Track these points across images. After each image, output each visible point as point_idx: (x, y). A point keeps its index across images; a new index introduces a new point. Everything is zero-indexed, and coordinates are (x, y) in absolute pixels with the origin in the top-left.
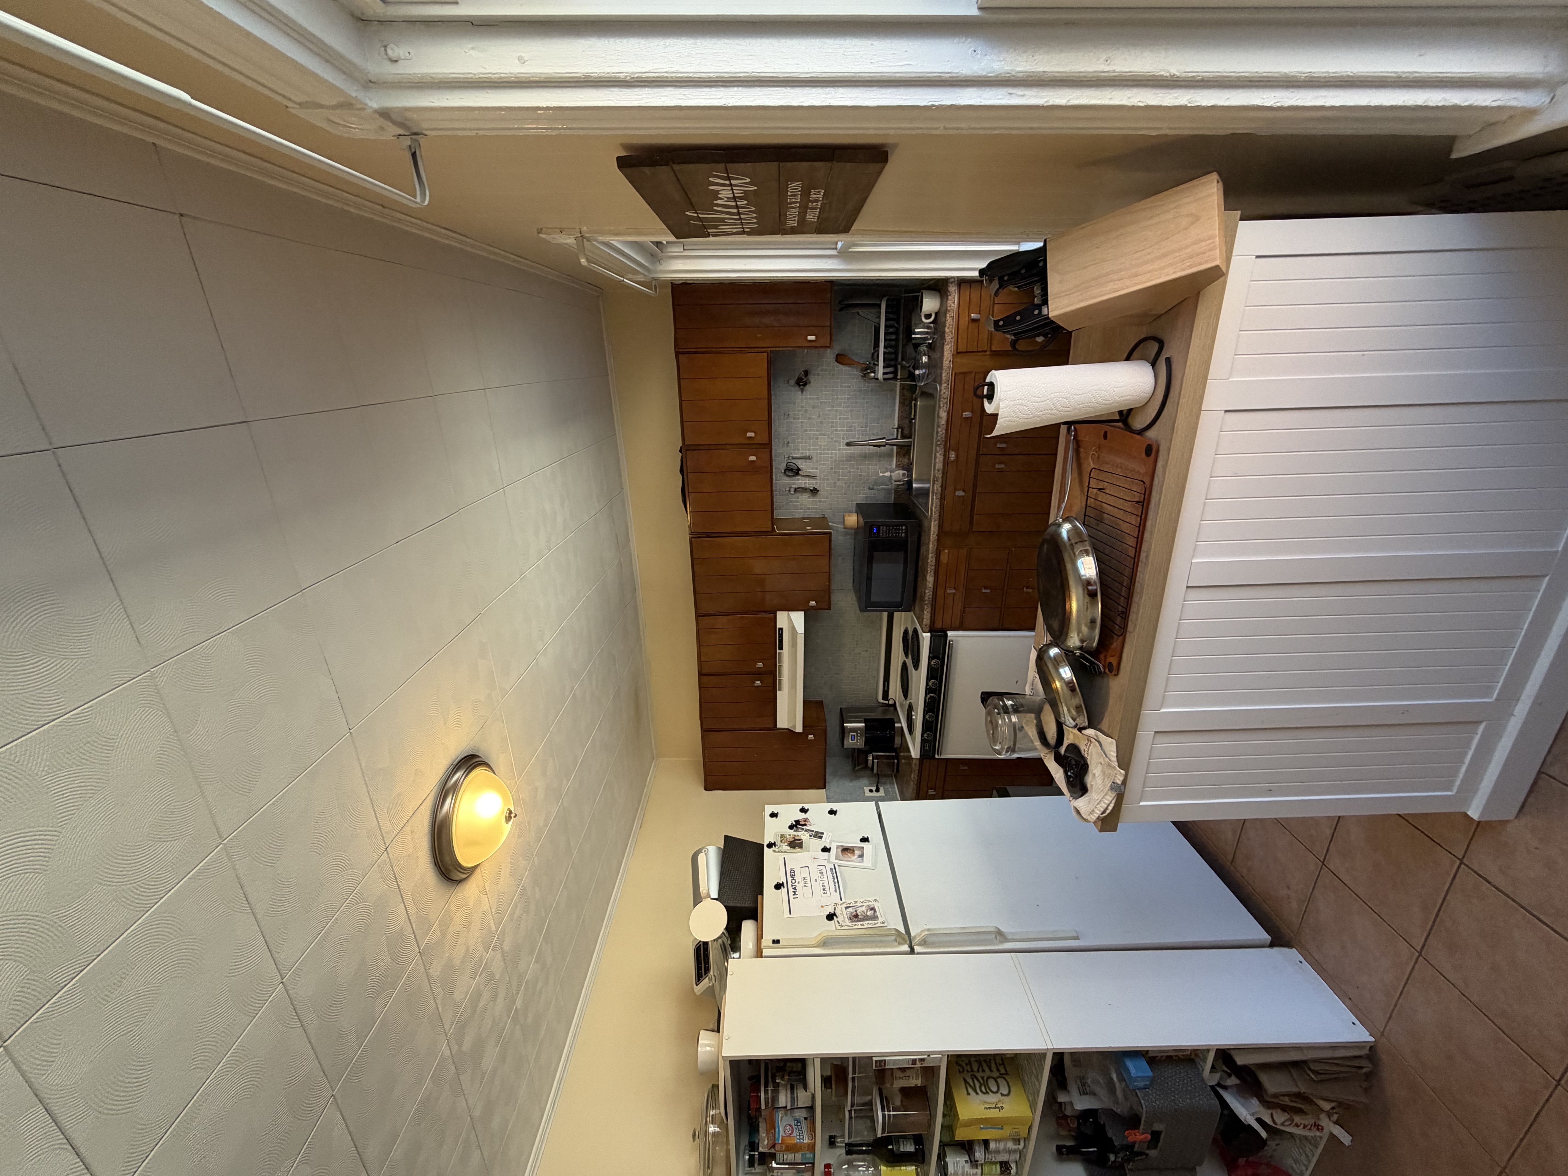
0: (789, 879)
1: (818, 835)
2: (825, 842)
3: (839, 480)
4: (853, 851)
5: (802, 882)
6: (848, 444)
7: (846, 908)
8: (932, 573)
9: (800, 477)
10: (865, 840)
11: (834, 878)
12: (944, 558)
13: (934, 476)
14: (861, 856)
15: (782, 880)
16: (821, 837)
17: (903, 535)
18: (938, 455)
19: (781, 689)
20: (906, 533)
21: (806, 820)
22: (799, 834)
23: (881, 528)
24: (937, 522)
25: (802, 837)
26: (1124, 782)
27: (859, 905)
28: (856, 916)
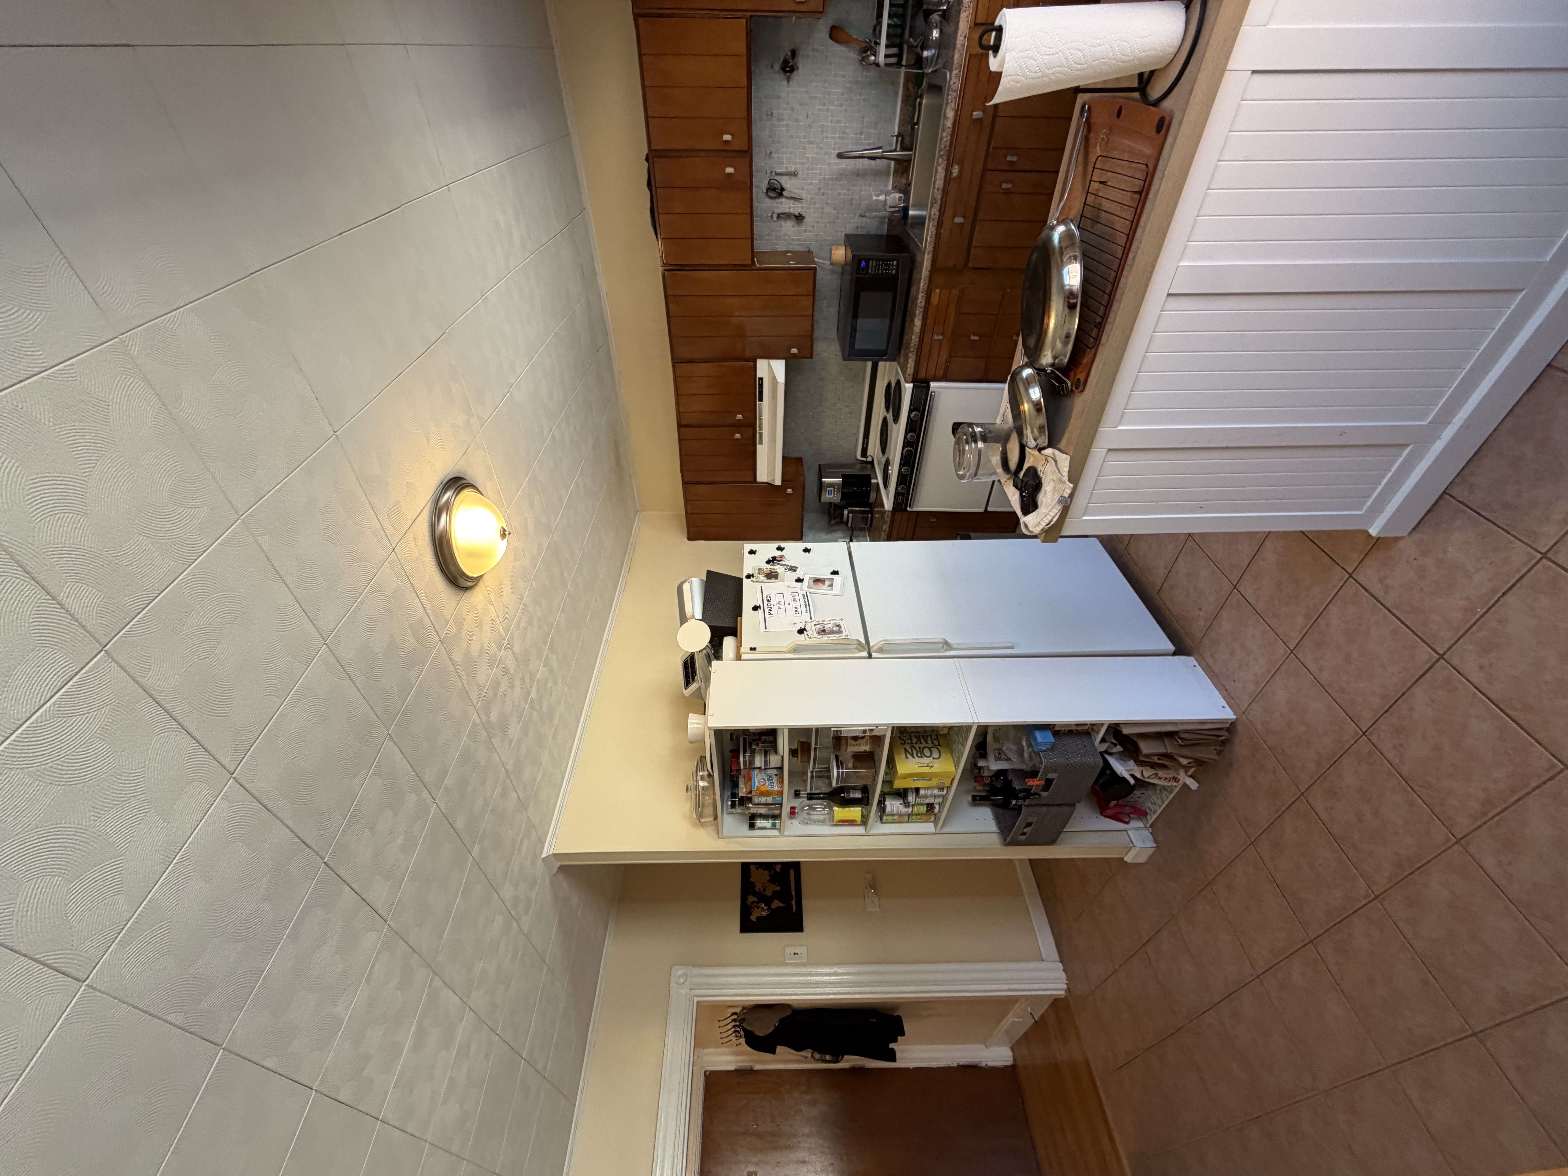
0: (766, 603)
1: (793, 569)
2: (799, 574)
3: (827, 204)
4: (824, 581)
5: (777, 606)
6: (840, 156)
7: (815, 625)
8: (920, 317)
9: (783, 200)
10: (835, 573)
11: (805, 602)
12: (935, 300)
13: (933, 197)
14: (831, 586)
15: (759, 603)
16: (795, 571)
17: (894, 272)
18: (939, 169)
19: (761, 443)
20: (897, 270)
21: (781, 557)
22: (776, 567)
23: (871, 263)
24: (931, 255)
25: (778, 570)
26: (1072, 495)
27: (826, 622)
28: (824, 631)
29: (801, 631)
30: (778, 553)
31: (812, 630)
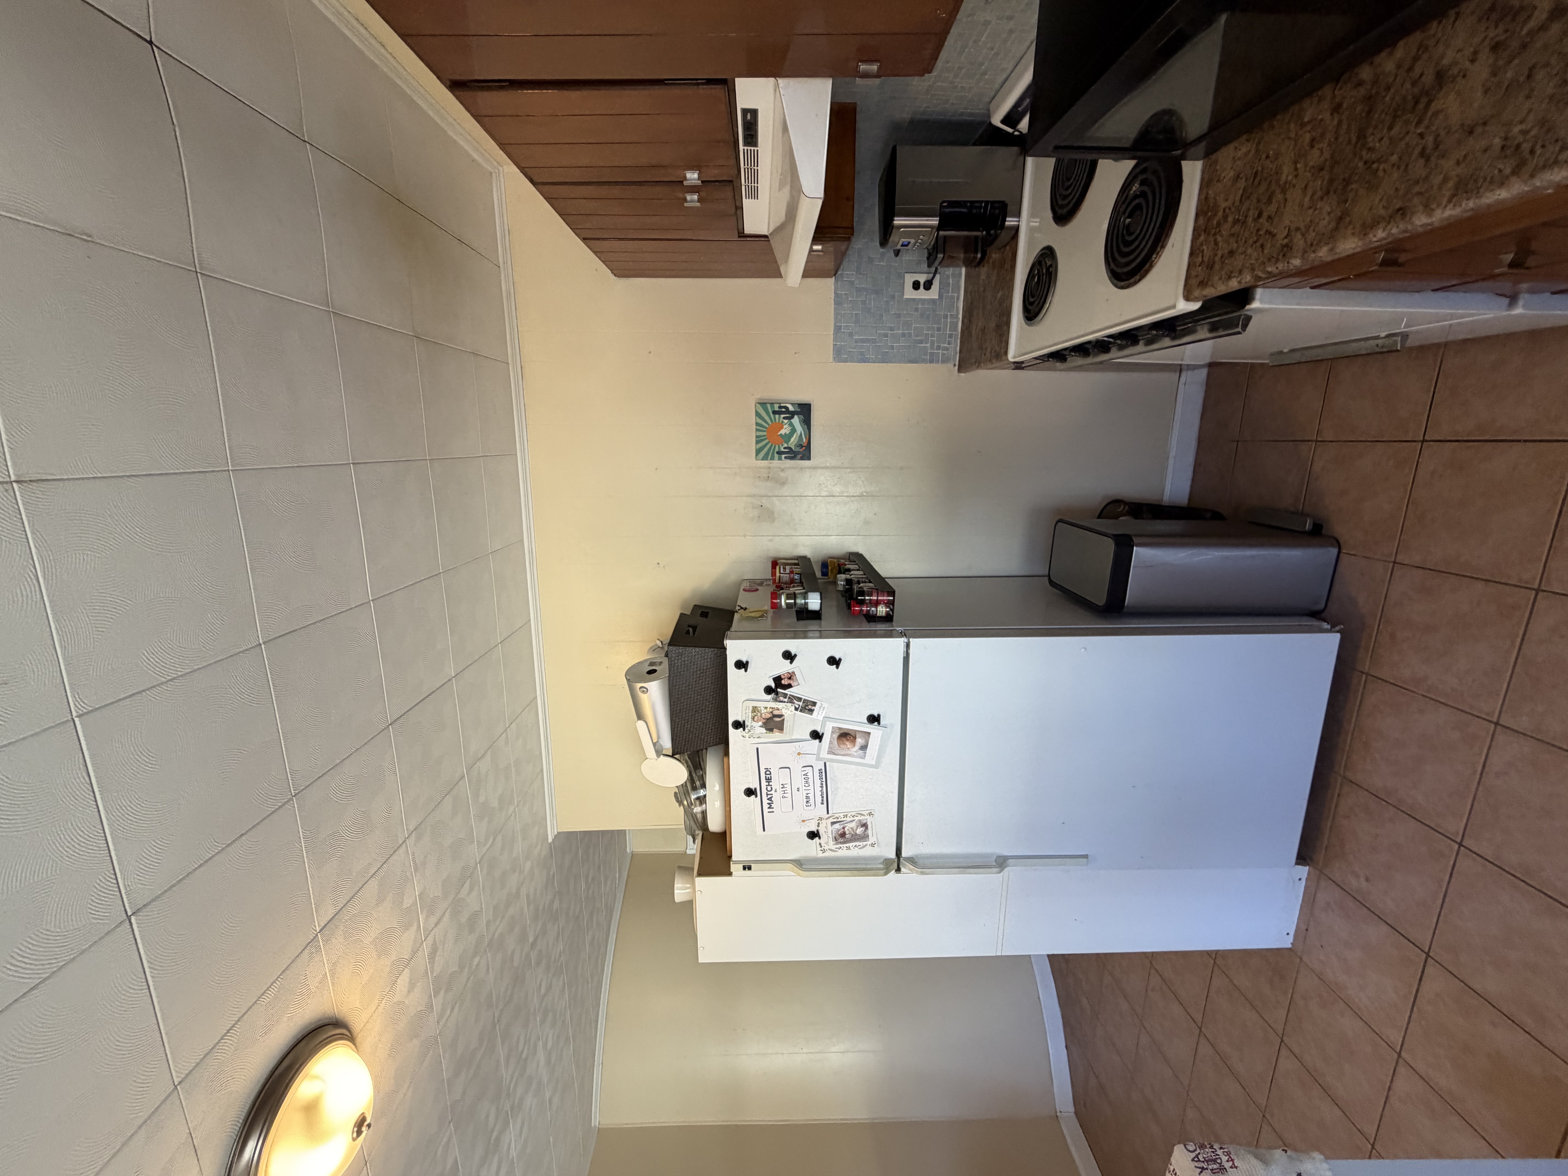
0: (764, 781)
1: (808, 707)
5: (780, 790)
7: (833, 823)
10: (874, 719)
11: (822, 787)
14: (864, 748)
15: (754, 785)
16: (811, 711)
27: (848, 819)
28: (843, 835)
29: (813, 835)
30: (783, 667)
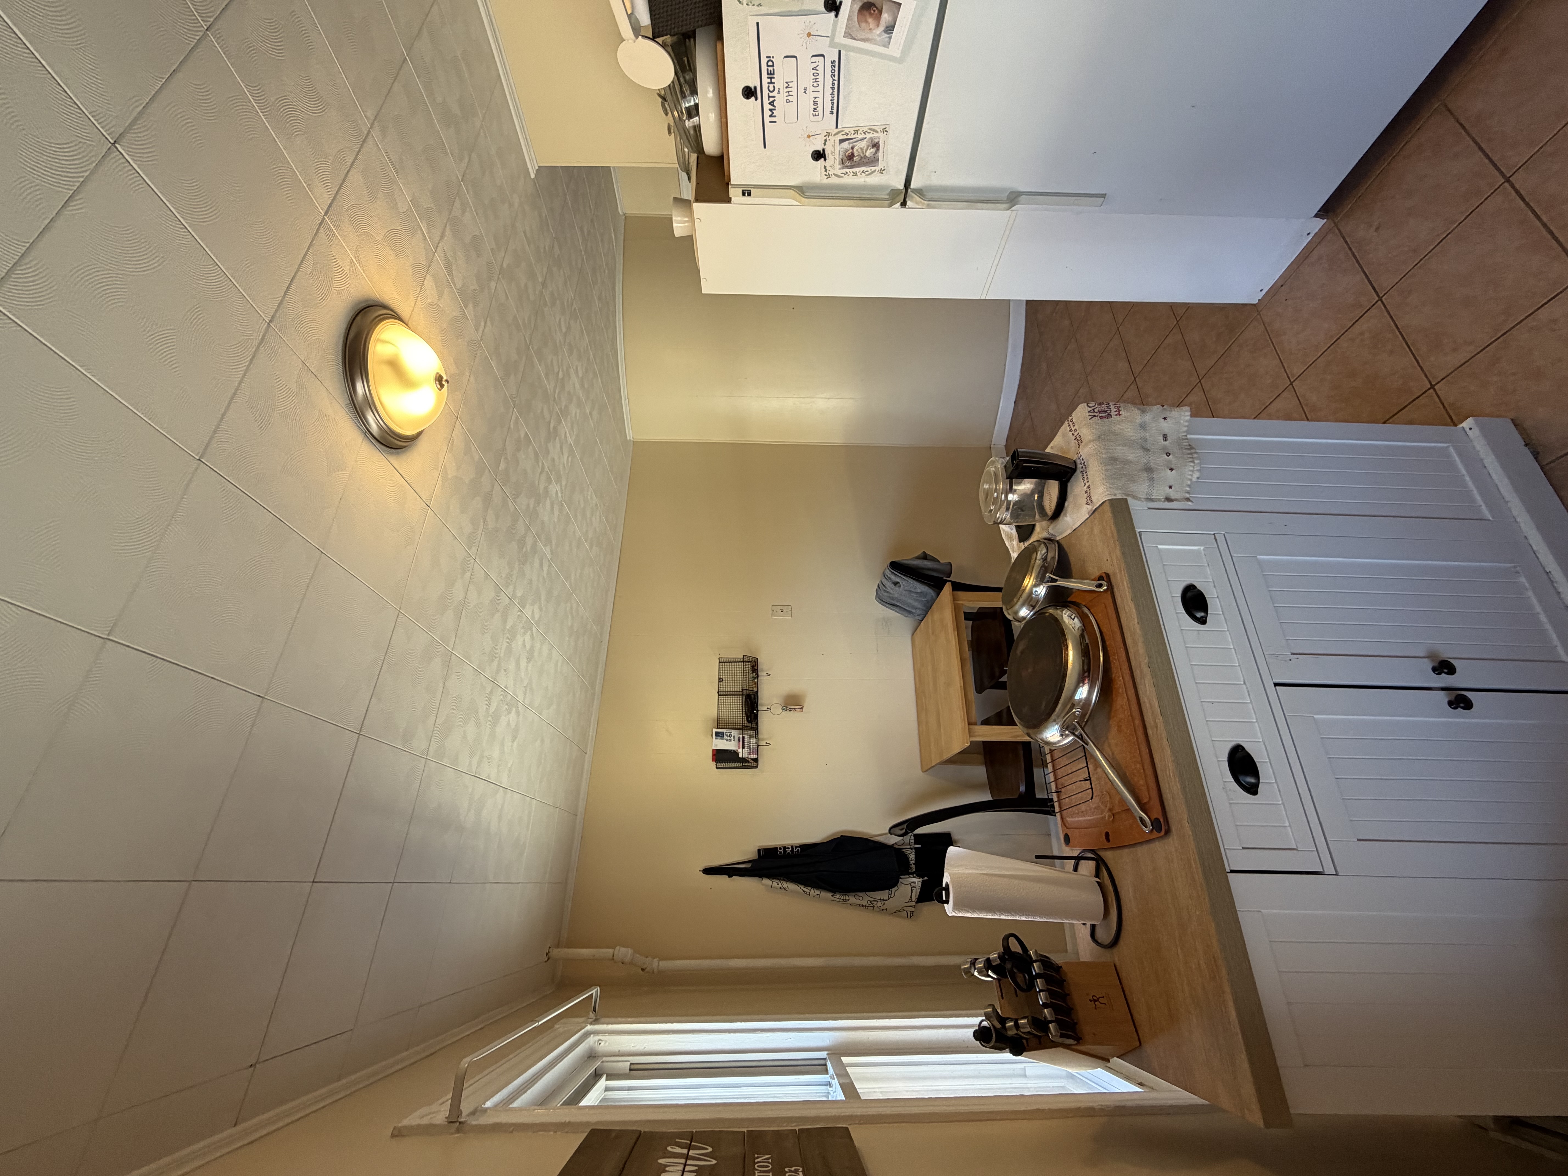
0: (766, 80)
7: (841, 141)
11: (833, 88)
14: (890, 29)
15: (753, 83)
27: (860, 136)
28: (851, 157)
29: (818, 155)
31: (834, 152)
